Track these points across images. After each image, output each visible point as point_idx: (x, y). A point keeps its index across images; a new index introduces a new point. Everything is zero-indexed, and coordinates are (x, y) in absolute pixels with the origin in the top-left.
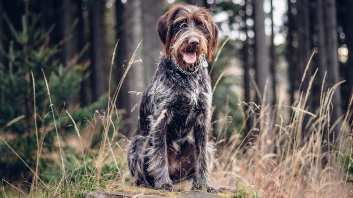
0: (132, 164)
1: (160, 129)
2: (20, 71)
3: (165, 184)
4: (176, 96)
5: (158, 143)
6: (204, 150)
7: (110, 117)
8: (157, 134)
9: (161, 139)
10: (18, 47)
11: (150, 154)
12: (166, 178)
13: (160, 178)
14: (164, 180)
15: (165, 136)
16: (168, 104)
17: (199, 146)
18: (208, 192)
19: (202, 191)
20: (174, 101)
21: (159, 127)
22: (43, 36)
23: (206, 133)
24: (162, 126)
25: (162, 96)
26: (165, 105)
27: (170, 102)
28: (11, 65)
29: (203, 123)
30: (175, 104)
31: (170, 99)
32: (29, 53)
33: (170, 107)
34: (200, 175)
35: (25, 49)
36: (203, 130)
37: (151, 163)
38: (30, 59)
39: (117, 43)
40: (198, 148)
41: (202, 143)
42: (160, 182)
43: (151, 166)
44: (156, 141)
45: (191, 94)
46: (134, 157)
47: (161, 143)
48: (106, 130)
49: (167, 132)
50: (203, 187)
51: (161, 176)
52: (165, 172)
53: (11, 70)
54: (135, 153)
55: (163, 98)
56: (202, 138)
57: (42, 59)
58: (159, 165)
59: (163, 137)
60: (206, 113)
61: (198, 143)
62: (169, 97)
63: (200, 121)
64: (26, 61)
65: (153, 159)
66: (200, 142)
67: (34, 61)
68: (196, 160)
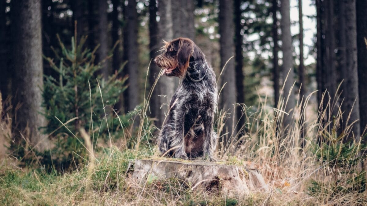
0: (161, 143)
1: (180, 118)
2: (69, 83)
3: (182, 156)
4: (191, 95)
5: (178, 128)
6: (210, 134)
7: (145, 112)
8: (178, 121)
9: (180, 125)
10: (68, 63)
11: (173, 135)
12: (183, 152)
13: (178, 151)
14: (181, 153)
15: (183, 123)
16: (186, 101)
17: (207, 131)
18: (210, 161)
19: (206, 161)
20: (190, 98)
21: (180, 117)
22: (89, 55)
23: (212, 122)
24: (182, 116)
25: (182, 95)
26: (184, 101)
27: (187, 99)
28: (61, 79)
29: (211, 115)
30: (191, 100)
31: (187, 97)
32: (77, 69)
33: (188, 103)
34: (206, 150)
35: (74, 65)
36: (210, 120)
37: (173, 140)
38: (77, 74)
39: (151, 61)
40: (206, 132)
41: (209, 129)
42: (179, 154)
43: (173, 143)
44: (177, 126)
45: (199, 94)
46: (163, 138)
47: (181, 127)
48: (142, 121)
49: (185, 121)
50: (207, 159)
51: (180, 150)
52: (182, 148)
53: (61, 83)
54: (164, 136)
55: (182, 96)
56: (209, 125)
57: (88, 74)
58: (178, 143)
59: (182, 124)
60: (213, 108)
61: (206, 129)
62: (186, 95)
63: (209, 113)
64: (75, 75)
65: (174, 138)
66: (208, 128)
67: (81, 75)
68: (204, 141)
